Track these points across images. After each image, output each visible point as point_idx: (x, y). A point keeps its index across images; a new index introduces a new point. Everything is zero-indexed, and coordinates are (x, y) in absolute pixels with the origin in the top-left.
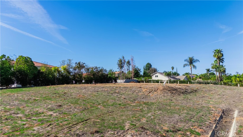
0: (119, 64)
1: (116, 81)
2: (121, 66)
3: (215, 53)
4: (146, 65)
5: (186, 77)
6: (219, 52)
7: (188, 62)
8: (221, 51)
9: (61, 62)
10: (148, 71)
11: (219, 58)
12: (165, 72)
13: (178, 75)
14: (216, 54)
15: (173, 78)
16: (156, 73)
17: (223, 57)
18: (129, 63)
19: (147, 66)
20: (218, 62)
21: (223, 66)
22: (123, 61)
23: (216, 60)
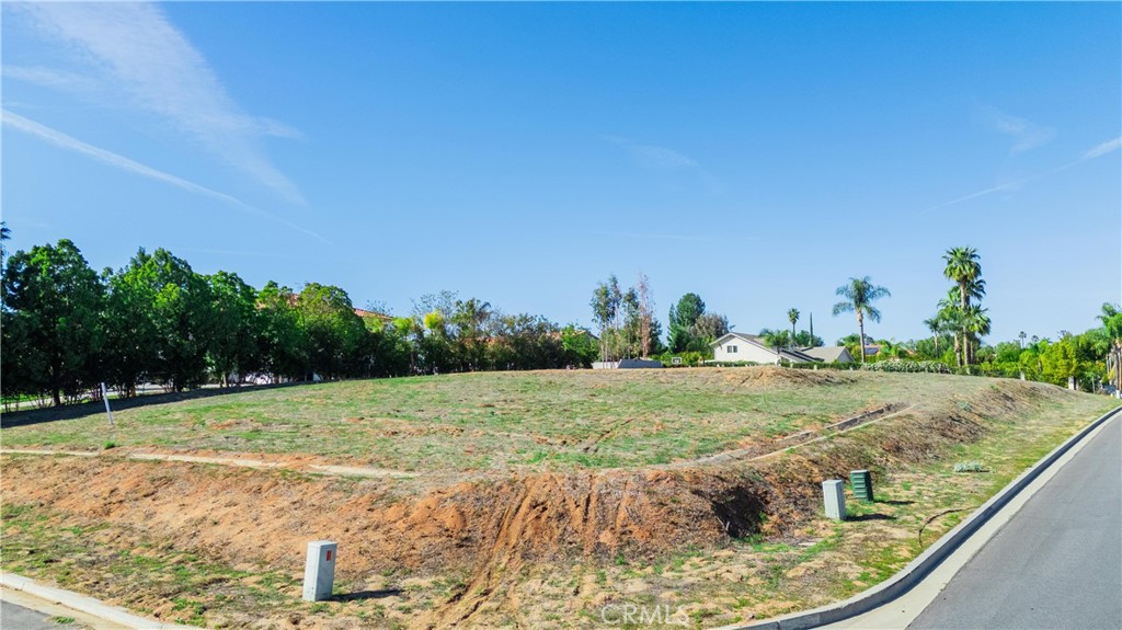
0: (598, 305)
1: (588, 366)
2: (605, 311)
3: (950, 262)
4: (680, 302)
5: (845, 351)
6: (966, 257)
7: (851, 297)
8: (974, 256)
9: (419, 302)
10: (688, 329)
11: (964, 280)
12: (767, 331)
13: (818, 343)
14: (953, 265)
15: (797, 354)
16: (732, 337)
17: (979, 278)
18: (631, 297)
19: (682, 307)
20: (962, 295)
21: (982, 308)
22: (612, 295)
23: (956, 289)
